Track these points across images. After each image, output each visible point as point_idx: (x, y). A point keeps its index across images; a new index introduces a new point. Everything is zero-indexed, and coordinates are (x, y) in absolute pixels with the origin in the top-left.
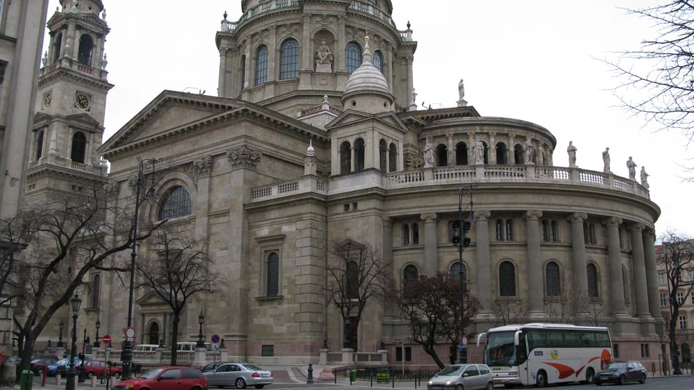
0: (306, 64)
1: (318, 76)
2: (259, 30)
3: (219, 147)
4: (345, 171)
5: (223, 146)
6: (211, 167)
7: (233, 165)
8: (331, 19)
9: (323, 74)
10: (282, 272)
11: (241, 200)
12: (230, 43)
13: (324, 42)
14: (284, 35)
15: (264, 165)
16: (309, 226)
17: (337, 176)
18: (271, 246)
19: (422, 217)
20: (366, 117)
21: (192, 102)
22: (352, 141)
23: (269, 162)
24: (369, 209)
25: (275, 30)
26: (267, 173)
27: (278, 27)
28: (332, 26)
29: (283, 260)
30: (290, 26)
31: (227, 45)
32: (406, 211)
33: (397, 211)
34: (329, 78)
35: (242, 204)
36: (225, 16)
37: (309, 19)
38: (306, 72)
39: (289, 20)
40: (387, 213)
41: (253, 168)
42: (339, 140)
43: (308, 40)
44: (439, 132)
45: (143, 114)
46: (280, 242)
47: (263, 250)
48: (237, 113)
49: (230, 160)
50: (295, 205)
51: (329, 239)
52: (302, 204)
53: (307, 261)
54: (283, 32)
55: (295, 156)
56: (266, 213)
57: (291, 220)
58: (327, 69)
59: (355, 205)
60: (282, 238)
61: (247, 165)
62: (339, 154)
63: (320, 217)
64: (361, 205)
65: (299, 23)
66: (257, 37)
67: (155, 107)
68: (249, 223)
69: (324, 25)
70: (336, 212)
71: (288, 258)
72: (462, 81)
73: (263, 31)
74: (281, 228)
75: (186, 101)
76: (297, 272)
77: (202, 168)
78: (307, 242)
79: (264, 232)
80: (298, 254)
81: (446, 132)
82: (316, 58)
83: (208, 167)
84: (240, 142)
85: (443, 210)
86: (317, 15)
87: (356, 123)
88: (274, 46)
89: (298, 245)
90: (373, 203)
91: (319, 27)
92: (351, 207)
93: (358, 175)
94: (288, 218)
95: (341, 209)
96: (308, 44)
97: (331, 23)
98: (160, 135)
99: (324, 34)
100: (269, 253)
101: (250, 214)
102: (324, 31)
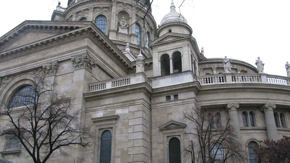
0: (113, 27)
1: (120, 35)
2: (82, 9)
3: (64, 55)
4: (165, 71)
5: (67, 54)
6: (57, 69)
7: (76, 66)
8: (128, 6)
9: (123, 34)
10: (115, 145)
11: (81, 90)
12: (61, 18)
13: (124, 17)
14: (98, 13)
15: (96, 70)
16: (142, 109)
17: (159, 77)
18: (105, 125)
19: (228, 106)
22: (170, 54)
23: (99, 71)
24: (188, 99)
25: (93, 10)
26: (97, 78)
27: (95, 8)
28: (129, 10)
29: (117, 136)
30: (102, 9)
31: (59, 19)
32: (216, 101)
33: (208, 102)
34: (126, 37)
35: (82, 94)
36: (59, 4)
37: (116, 3)
38: (113, 31)
39: (102, 5)
40: (200, 103)
41: (90, 70)
42: (159, 53)
43: (115, 14)
44: (207, 66)
45: (6, 37)
46: (114, 122)
47: (98, 128)
49: (73, 63)
50: (128, 94)
51: (153, 121)
53: (140, 136)
54: (98, 11)
56: (102, 101)
57: (124, 105)
58: (125, 31)
59: (176, 96)
60: (116, 118)
61: (87, 67)
62: (160, 62)
63: (147, 104)
64: (181, 96)
65: (108, 8)
66: (80, 14)
67: (16, 32)
68: (86, 108)
69: (125, 9)
70: (158, 102)
71: (122, 134)
72: (203, 48)
73: (85, 10)
74: (115, 112)
76: (130, 144)
77: (49, 70)
78: (139, 121)
79: (100, 114)
80: (130, 130)
81: (212, 66)
82: (119, 24)
83: (55, 67)
84: (84, 51)
85: (243, 102)
86: (120, 2)
87: (174, 42)
88: (92, 18)
89: (130, 124)
90: (192, 94)
91: (121, 9)
92: (172, 98)
93: (178, 76)
94: (121, 104)
95: (163, 99)
96: (115, 16)
97: (128, 8)
98: (18, 49)
100: (102, 131)
101: (86, 101)
102: (124, 12)
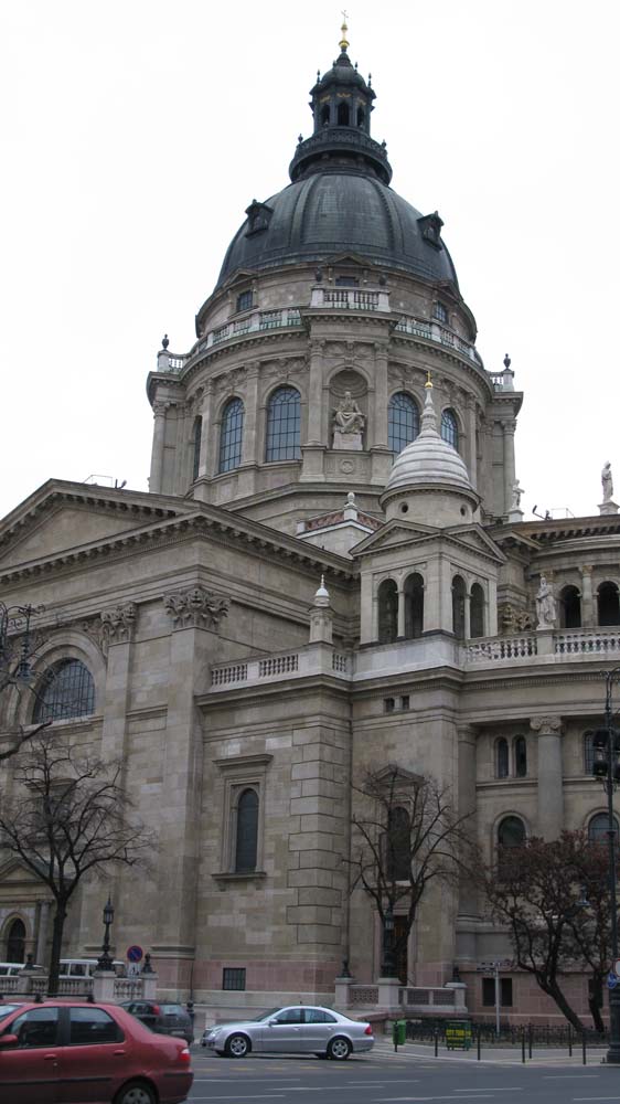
0: (315, 434)
1: (336, 456)
2: (227, 370)
3: (148, 587)
4: (388, 635)
5: (155, 585)
6: (135, 625)
7: (176, 622)
8: (362, 350)
9: (346, 452)
10: (264, 827)
11: (188, 687)
12: (174, 394)
13: (348, 393)
14: (274, 380)
15: (234, 621)
16: (318, 740)
17: (371, 645)
18: (244, 777)
19: (533, 725)
20: (428, 534)
21: (102, 503)
22: (400, 579)
23: (244, 617)
24: (430, 709)
25: (257, 371)
26: (238, 639)
27: (264, 364)
28: (364, 364)
29: (267, 803)
30: (287, 364)
31: (169, 397)
33: (485, 713)
34: (358, 459)
35: (190, 697)
36: (165, 343)
37: (321, 349)
38: (315, 449)
39: (284, 351)
40: (467, 715)
41: (213, 628)
42: (376, 577)
43: (319, 389)
44: (565, 563)
46: (262, 769)
47: (228, 785)
48: (185, 524)
49: (169, 612)
50: (291, 699)
51: (356, 764)
52: (305, 697)
53: (313, 806)
54: (273, 374)
55: (292, 606)
56: (237, 714)
57: (284, 727)
58: (353, 443)
59: (406, 700)
60: (266, 760)
61: (202, 623)
62: (376, 604)
63: (338, 722)
64: (417, 701)
65: (303, 358)
66: (224, 383)
68: (203, 732)
69: (350, 362)
70: (368, 713)
71: (277, 799)
72: (608, 466)
73: (235, 372)
74: (264, 743)
75: (91, 501)
76: (293, 826)
77: (117, 626)
78: (312, 770)
79: (232, 749)
80: (295, 793)
81: (579, 563)
82: (334, 423)
83: (127, 624)
84: (190, 580)
85: (573, 711)
86: (336, 342)
87: (407, 546)
88: (255, 401)
89: (295, 775)
90: (441, 697)
91: (338, 365)
92: (398, 703)
93: (412, 643)
94: (276, 724)
95: (378, 707)
96: (319, 397)
97: (363, 357)
98: (39, 563)
99: (348, 376)
100: (240, 790)
101: (205, 713)
102: (349, 372)
